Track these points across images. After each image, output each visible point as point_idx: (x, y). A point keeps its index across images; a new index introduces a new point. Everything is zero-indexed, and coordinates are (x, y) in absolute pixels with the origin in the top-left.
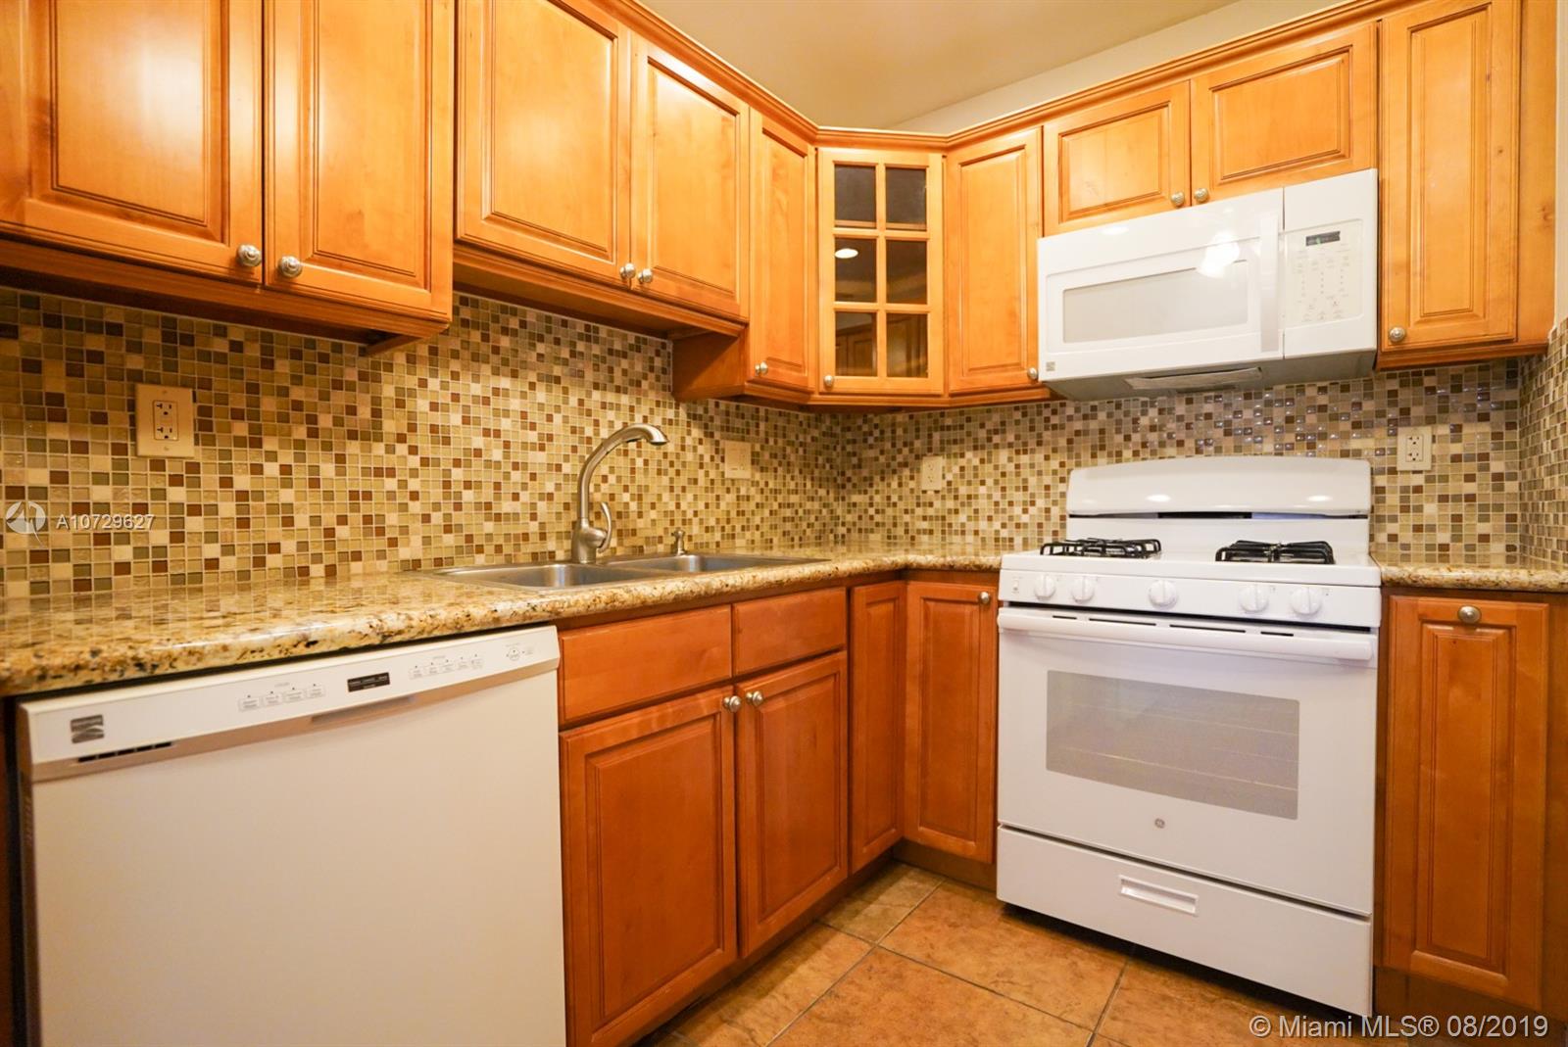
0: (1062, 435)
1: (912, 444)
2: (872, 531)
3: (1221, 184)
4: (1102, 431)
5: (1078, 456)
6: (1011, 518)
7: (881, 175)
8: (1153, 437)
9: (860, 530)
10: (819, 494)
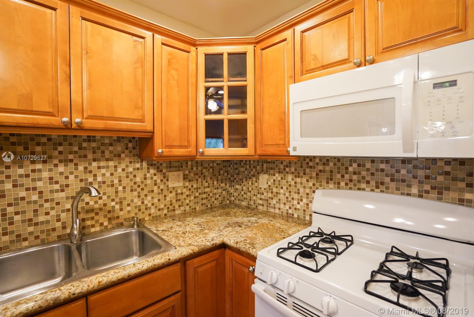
0: (314, 171)
1: (256, 167)
2: (243, 201)
3: (381, 53)
4: (331, 172)
5: (321, 182)
6: (293, 205)
7: (225, 57)
8: (355, 177)
9: (239, 200)
10: (221, 186)
